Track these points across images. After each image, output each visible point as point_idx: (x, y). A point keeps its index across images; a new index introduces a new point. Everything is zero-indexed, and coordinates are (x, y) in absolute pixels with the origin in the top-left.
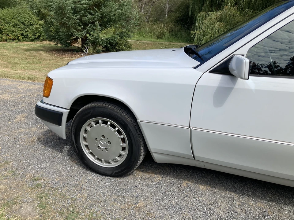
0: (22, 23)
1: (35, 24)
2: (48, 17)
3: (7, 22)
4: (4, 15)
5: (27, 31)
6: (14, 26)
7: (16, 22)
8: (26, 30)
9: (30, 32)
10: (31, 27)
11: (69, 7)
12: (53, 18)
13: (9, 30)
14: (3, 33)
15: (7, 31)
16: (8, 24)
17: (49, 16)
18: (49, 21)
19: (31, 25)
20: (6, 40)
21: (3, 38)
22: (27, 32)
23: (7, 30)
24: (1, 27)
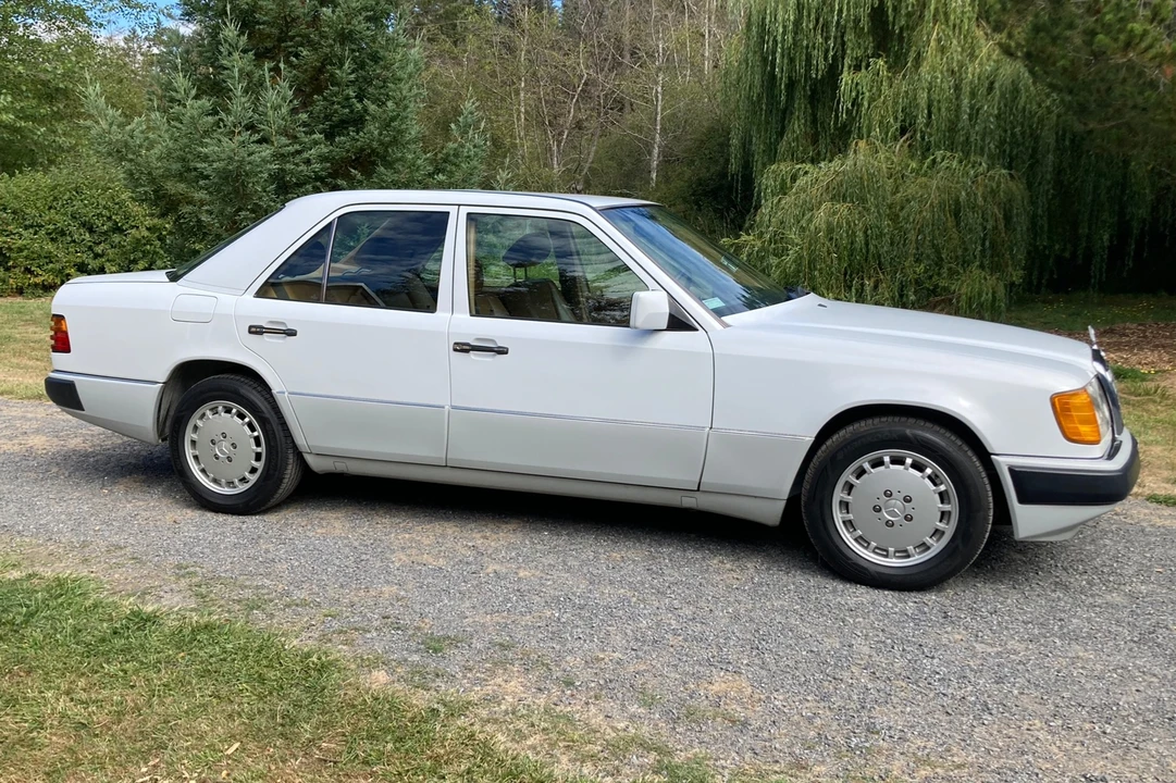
0: (84, 225)
1: (133, 227)
2: (188, 209)
3: (27, 223)
4: (16, 197)
5: (100, 252)
6: (53, 235)
7: (62, 221)
8: (99, 249)
9: (111, 257)
10: (116, 238)
11: (261, 172)
12: (207, 211)
13: (32, 252)
14: (11, 263)
15: (26, 258)
16: (31, 230)
17: (190, 202)
18: (190, 221)
19: (117, 229)
20: (20, 291)
21: (11, 281)
22: (101, 256)
23: (25, 253)
24: (5, 242)
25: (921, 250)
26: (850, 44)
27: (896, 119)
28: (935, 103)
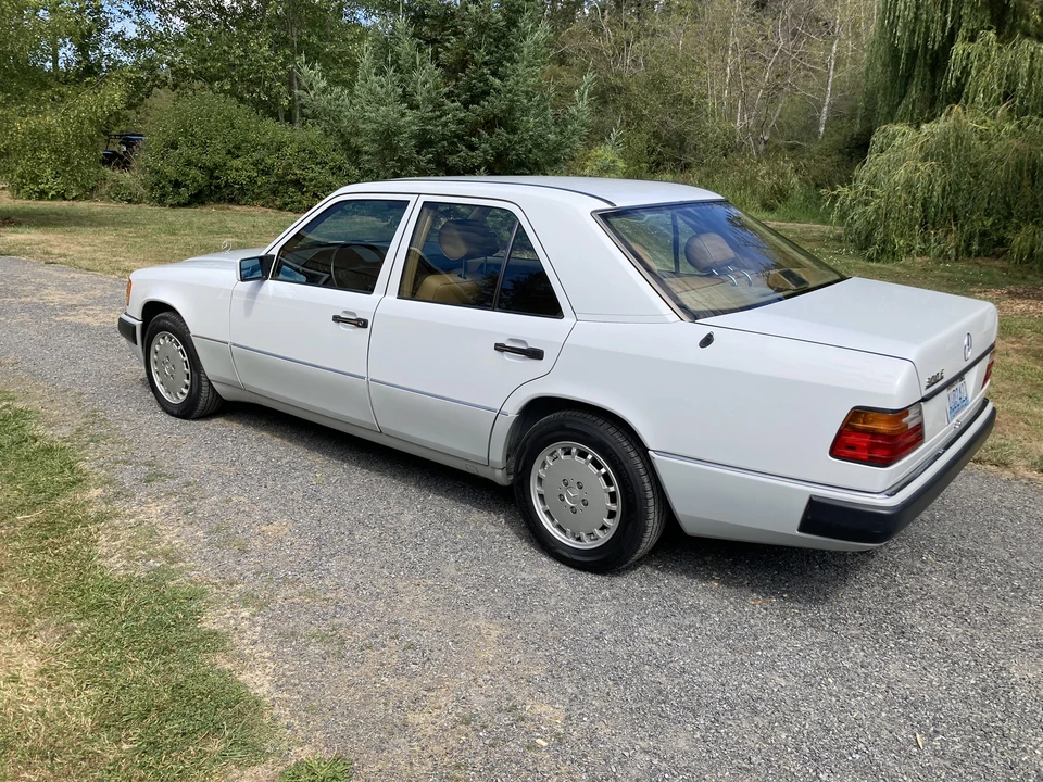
25: (992, 204)
26: (965, 17)
27: (1000, 85)
28: (1036, 72)
